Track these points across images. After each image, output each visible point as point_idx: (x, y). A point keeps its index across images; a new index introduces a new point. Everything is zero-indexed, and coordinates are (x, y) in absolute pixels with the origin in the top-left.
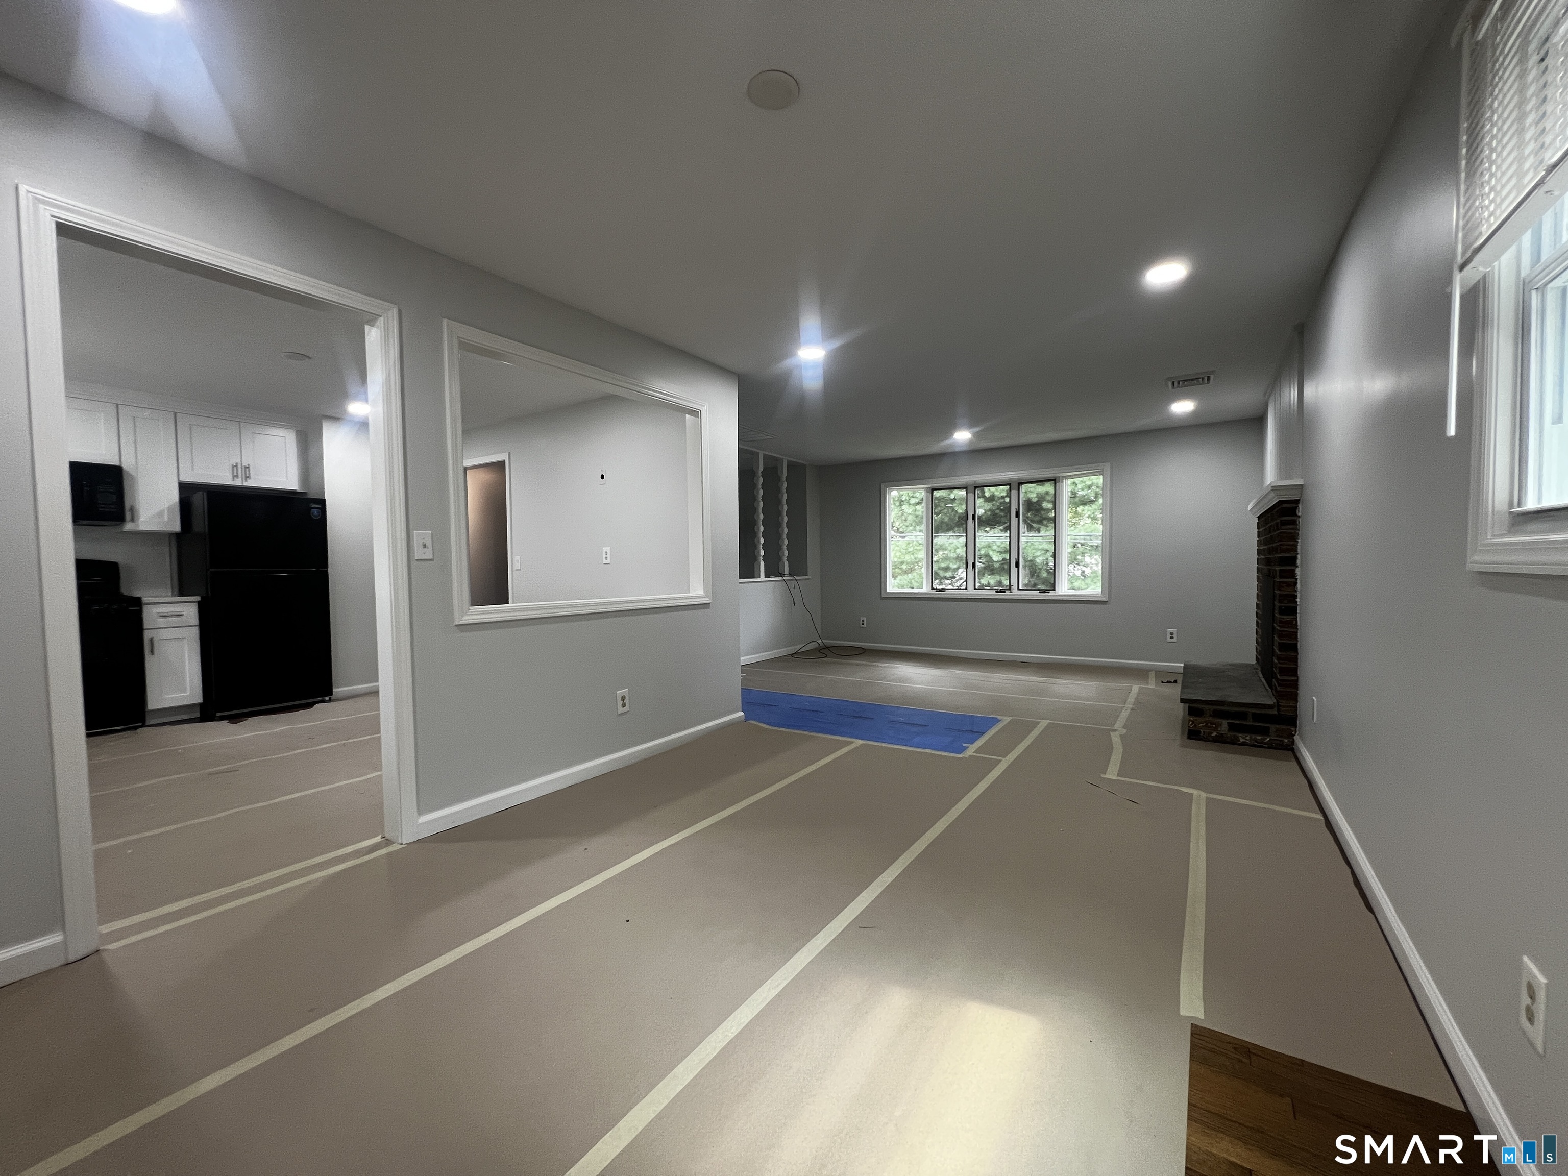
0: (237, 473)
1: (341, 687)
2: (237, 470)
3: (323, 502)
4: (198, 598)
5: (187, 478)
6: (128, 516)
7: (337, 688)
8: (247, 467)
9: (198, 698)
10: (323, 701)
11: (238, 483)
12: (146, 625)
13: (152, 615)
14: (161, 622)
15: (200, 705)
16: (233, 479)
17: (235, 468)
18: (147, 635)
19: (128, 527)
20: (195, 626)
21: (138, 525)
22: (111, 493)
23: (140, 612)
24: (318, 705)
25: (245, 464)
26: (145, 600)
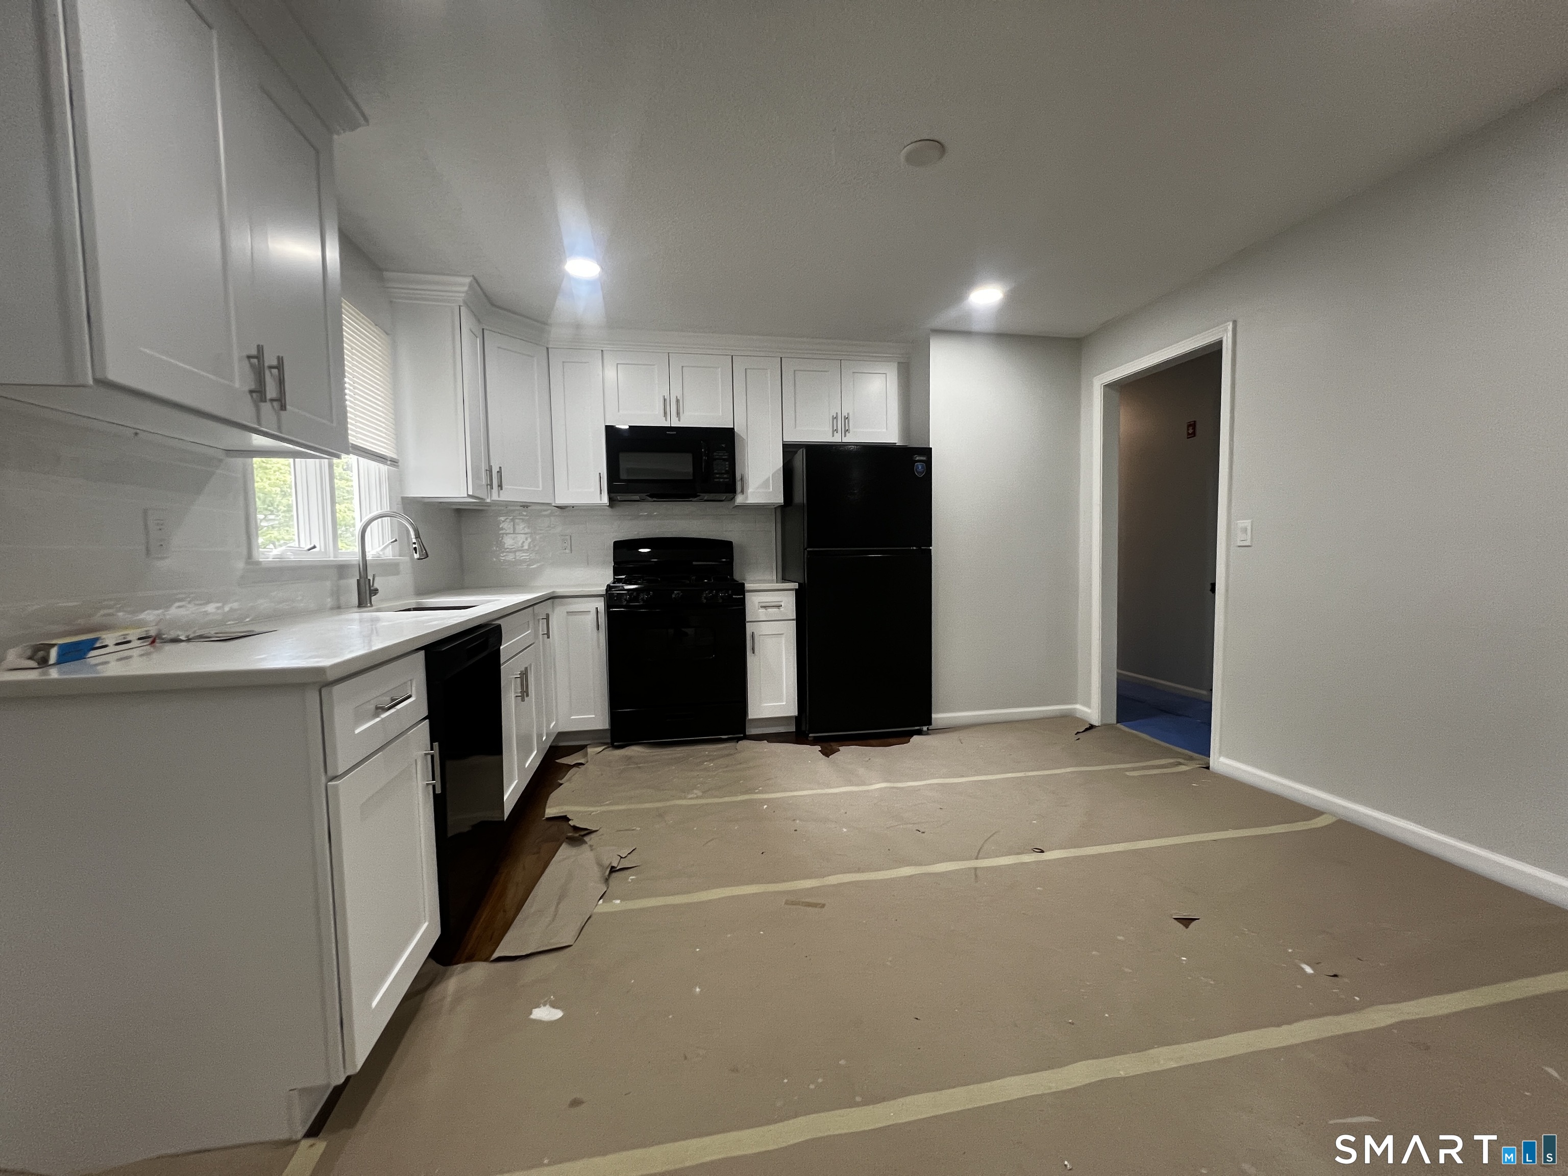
0: (837, 427)
1: (943, 712)
2: (837, 422)
3: (928, 452)
4: (795, 585)
5: (791, 438)
6: (739, 488)
7: (937, 712)
8: (847, 418)
9: (792, 710)
10: (920, 733)
11: (837, 439)
12: (748, 618)
13: (754, 603)
14: (762, 614)
15: (796, 717)
16: (833, 434)
17: (835, 420)
18: (750, 628)
19: (739, 499)
20: (793, 620)
21: (747, 498)
22: (724, 460)
23: (742, 602)
24: (915, 739)
25: (845, 414)
26: (748, 586)
